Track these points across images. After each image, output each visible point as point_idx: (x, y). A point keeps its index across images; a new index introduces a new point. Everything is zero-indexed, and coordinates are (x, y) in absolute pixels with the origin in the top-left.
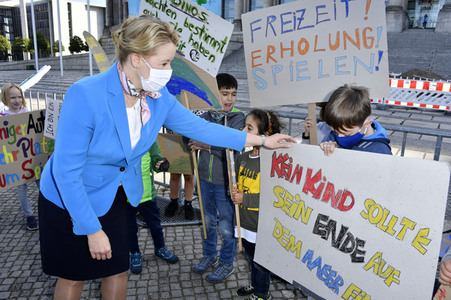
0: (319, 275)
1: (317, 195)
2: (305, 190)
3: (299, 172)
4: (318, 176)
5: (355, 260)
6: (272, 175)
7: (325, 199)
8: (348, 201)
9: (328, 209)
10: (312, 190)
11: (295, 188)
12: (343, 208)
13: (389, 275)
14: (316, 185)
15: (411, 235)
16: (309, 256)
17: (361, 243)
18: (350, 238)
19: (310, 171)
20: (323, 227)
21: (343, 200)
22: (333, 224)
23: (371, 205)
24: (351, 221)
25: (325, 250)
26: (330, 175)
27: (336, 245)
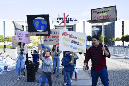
0: (73, 48)
1: (71, 37)
2: (69, 37)
3: (68, 35)
4: (71, 35)
5: (78, 45)
6: (62, 35)
7: (73, 38)
8: (76, 38)
9: (73, 39)
10: (70, 37)
11: (67, 37)
12: (75, 39)
13: (82, 45)
14: (71, 36)
15: (83, 41)
16: (71, 46)
17: (78, 43)
18: (77, 42)
19: (70, 34)
20: (73, 42)
21: (75, 38)
22: (74, 41)
23: (79, 38)
24: (77, 40)
25: (74, 45)
26: (73, 35)
27: (75, 44)
